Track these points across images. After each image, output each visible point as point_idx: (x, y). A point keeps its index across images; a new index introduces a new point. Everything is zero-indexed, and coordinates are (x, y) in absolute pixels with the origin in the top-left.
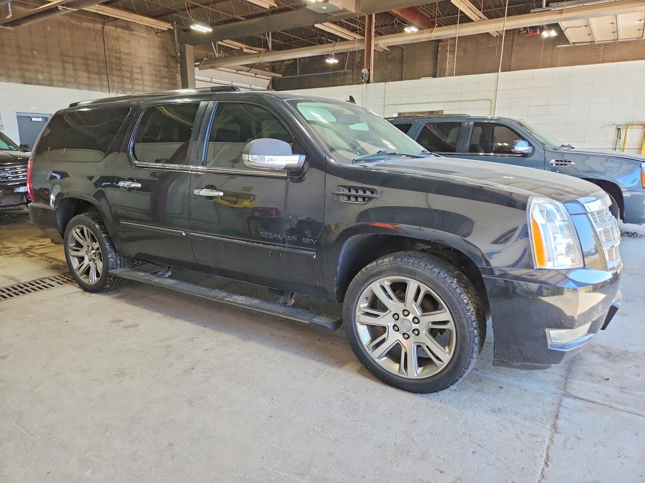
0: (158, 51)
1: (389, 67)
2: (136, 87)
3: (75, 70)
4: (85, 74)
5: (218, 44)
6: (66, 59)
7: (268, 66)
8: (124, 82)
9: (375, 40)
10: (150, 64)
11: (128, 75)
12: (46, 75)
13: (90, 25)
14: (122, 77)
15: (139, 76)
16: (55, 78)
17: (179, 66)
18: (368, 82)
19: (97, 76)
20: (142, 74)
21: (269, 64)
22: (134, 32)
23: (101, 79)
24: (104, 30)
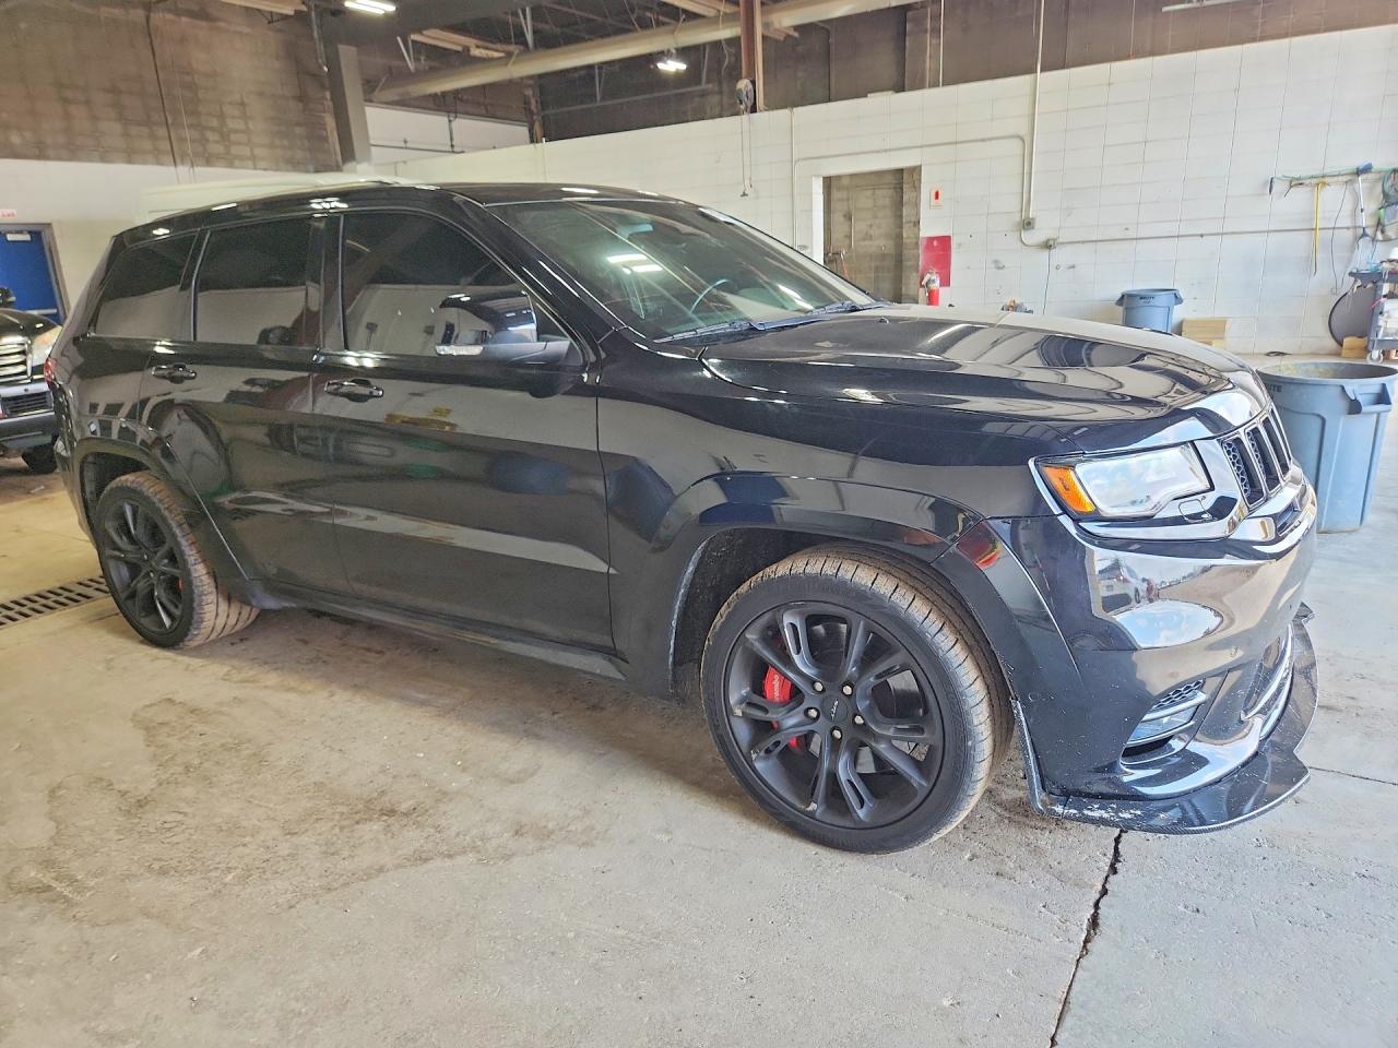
0: (277, 65)
1: (800, 74)
2: (234, 150)
3: (94, 119)
4: (117, 128)
5: (413, 41)
6: (69, 94)
7: (530, 86)
8: (207, 140)
9: (763, 13)
10: (261, 94)
11: (215, 123)
12: (28, 134)
13: (117, 12)
14: (200, 127)
15: (240, 125)
16: (49, 141)
17: (328, 95)
18: (754, 110)
19: (145, 130)
20: (245, 117)
21: (531, 82)
22: (222, 24)
23: (153, 137)
24: (152, 21)
